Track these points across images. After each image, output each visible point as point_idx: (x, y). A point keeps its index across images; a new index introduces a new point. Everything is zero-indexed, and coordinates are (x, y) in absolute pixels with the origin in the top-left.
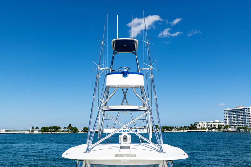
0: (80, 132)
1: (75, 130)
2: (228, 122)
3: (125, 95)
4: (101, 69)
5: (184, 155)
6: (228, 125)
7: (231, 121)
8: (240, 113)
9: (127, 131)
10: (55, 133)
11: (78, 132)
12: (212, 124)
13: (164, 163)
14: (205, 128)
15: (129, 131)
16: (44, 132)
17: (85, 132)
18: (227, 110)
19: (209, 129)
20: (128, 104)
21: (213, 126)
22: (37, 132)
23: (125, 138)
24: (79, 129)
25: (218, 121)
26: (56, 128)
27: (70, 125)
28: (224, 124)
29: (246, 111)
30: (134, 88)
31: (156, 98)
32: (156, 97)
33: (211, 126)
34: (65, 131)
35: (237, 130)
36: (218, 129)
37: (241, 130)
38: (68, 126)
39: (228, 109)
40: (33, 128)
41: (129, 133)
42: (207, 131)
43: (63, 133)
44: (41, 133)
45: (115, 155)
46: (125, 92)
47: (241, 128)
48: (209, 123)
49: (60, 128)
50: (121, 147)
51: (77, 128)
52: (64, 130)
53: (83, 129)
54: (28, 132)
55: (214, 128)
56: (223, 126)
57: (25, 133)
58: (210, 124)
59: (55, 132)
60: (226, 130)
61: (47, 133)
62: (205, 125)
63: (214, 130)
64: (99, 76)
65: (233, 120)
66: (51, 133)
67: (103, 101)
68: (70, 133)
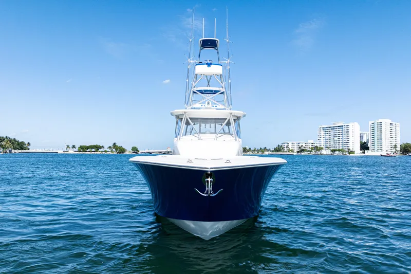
1: (121, 151)
2: (322, 142)
4: (191, 61)
6: (322, 146)
7: (325, 142)
8: (337, 131)
16: (82, 151)
17: (134, 152)
19: (298, 152)
22: (74, 151)
23: (208, 103)
25: (311, 141)
26: (97, 148)
27: (115, 144)
28: (318, 145)
29: (344, 129)
30: (215, 76)
34: (108, 152)
35: (331, 153)
37: (335, 152)
39: (323, 126)
40: (68, 146)
42: (295, 154)
43: (106, 153)
44: (77, 153)
47: (336, 150)
48: (300, 143)
49: (103, 147)
51: (124, 147)
52: (108, 150)
53: (131, 149)
54: (62, 152)
55: (303, 150)
57: (57, 152)
59: (95, 152)
61: (85, 153)
63: (303, 153)
64: (189, 67)
65: (328, 140)
66: (90, 153)
68: (114, 153)
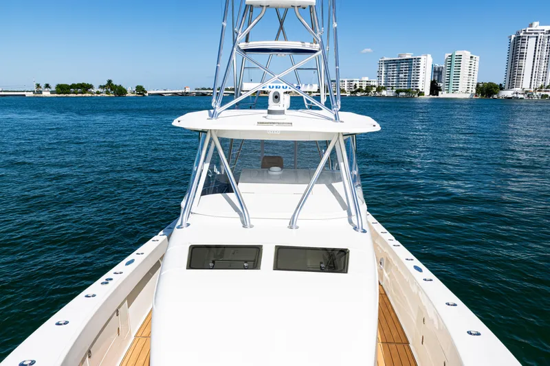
0: (129, 94)
1: (120, 91)
2: (383, 80)
3: (281, 23)
5: (374, 126)
6: (382, 85)
7: (387, 80)
8: (404, 66)
9: (283, 87)
10: (84, 95)
11: (127, 95)
12: (358, 83)
13: (338, 138)
14: (346, 89)
15: (286, 87)
16: (62, 93)
17: (139, 94)
18: (385, 61)
19: (352, 92)
20: (286, 39)
21: (358, 88)
22: (49, 93)
23: (276, 97)
24: (129, 90)
25: (367, 79)
26: (85, 87)
27: (110, 82)
28: (376, 84)
29: (413, 63)
30: (296, 8)
31: (336, 28)
32: (336, 25)
33: (355, 86)
34: (102, 93)
35: (395, 94)
36: (365, 92)
37: (401, 94)
38: (105, 83)
39: (386, 59)
40: (38, 86)
41: (285, 90)
42: (348, 94)
43: (99, 95)
44: (56, 95)
45: (258, 123)
46: (282, 17)
47: (401, 91)
48: (352, 81)
49: (91, 87)
50: (270, 112)
51: (124, 87)
52: (100, 90)
53: (134, 90)
54: (31, 94)
55: (359, 91)
56: (375, 86)
57: (24, 95)
58: (354, 83)
59: (82, 93)
60: (378, 94)
61: (68, 95)
62: (346, 85)
63: (359, 94)
65: (391, 78)
66: (75, 95)
67: (240, 32)
68: (112, 95)
